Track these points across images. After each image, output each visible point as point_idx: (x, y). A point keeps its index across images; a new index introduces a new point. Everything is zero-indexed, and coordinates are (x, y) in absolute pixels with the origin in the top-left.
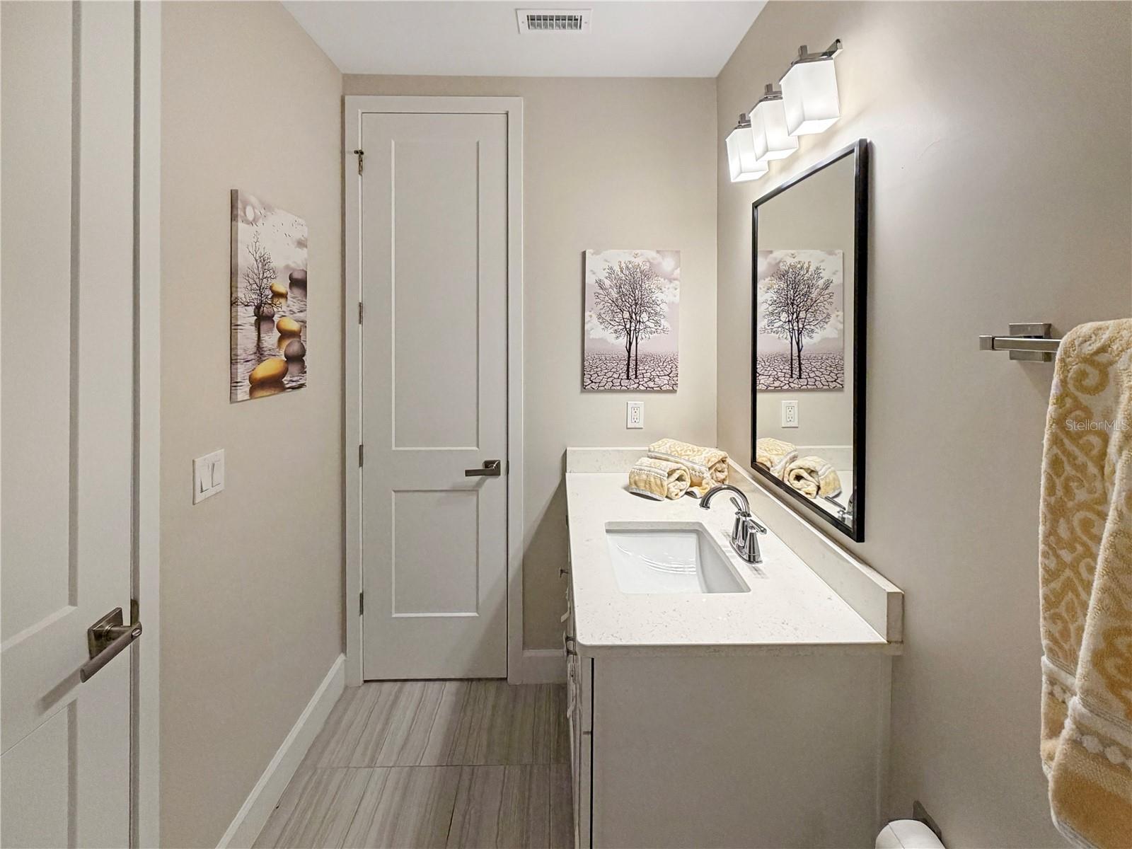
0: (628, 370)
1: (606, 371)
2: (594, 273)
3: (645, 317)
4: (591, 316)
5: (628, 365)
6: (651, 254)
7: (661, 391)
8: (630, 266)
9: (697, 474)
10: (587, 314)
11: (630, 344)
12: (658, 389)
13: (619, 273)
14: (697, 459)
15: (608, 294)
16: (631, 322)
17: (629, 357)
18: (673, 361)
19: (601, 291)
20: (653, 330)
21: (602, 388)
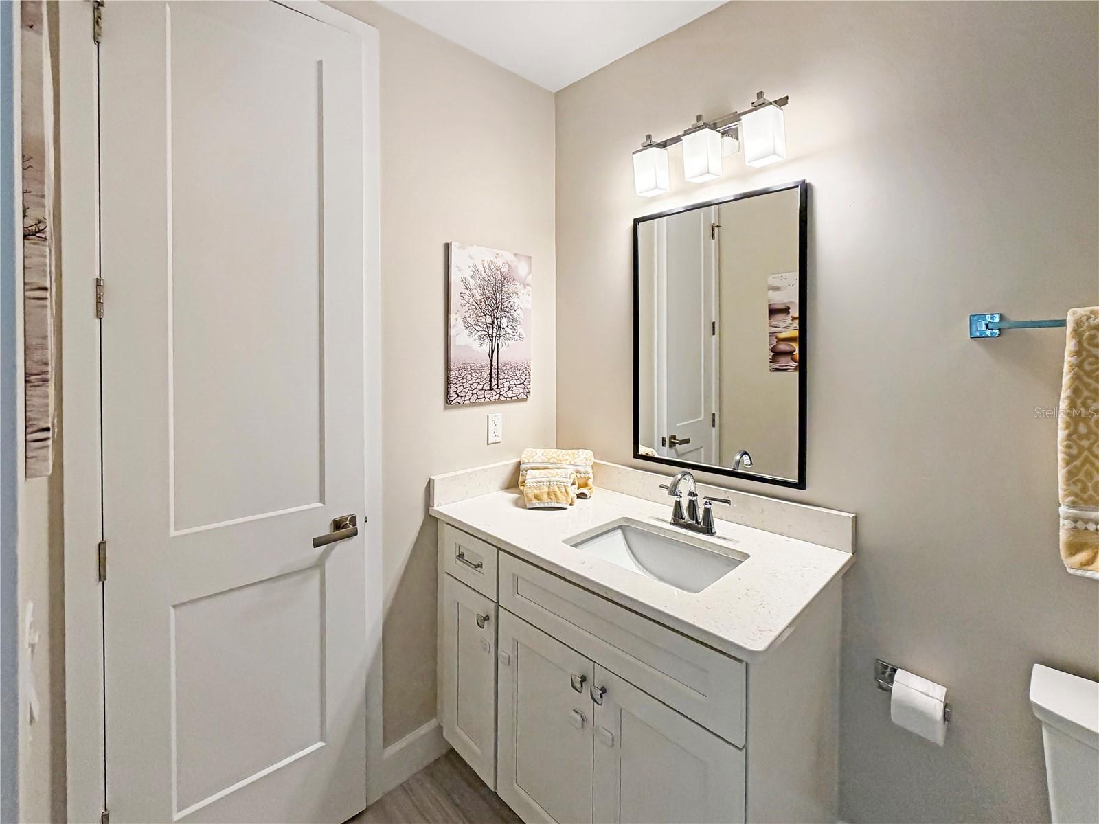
0: (491, 381)
1: (471, 382)
2: (460, 270)
3: (504, 321)
4: (456, 319)
5: (491, 374)
6: (509, 257)
7: (518, 400)
8: (492, 266)
9: (583, 475)
10: (453, 317)
11: (493, 351)
12: (516, 398)
13: (483, 273)
14: (578, 461)
15: (472, 296)
16: (493, 328)
17: (492, 366)
18: (527, 368)
19: (466, 292)
20: (512, 336)
21: (468, 402)
